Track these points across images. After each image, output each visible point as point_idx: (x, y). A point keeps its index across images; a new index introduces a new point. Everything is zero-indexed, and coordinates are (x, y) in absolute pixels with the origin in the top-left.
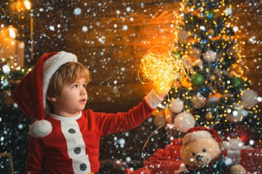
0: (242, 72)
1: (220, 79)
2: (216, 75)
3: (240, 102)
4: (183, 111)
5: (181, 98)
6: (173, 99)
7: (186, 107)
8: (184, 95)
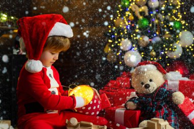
0: (181, 16)
1: (162, 23)
2: (158, 19)
3: (178, 41)
4: (131, 49)
5: (130, 38)
6: (123, 39)
7: (134, 45)
8: (132, 36)
